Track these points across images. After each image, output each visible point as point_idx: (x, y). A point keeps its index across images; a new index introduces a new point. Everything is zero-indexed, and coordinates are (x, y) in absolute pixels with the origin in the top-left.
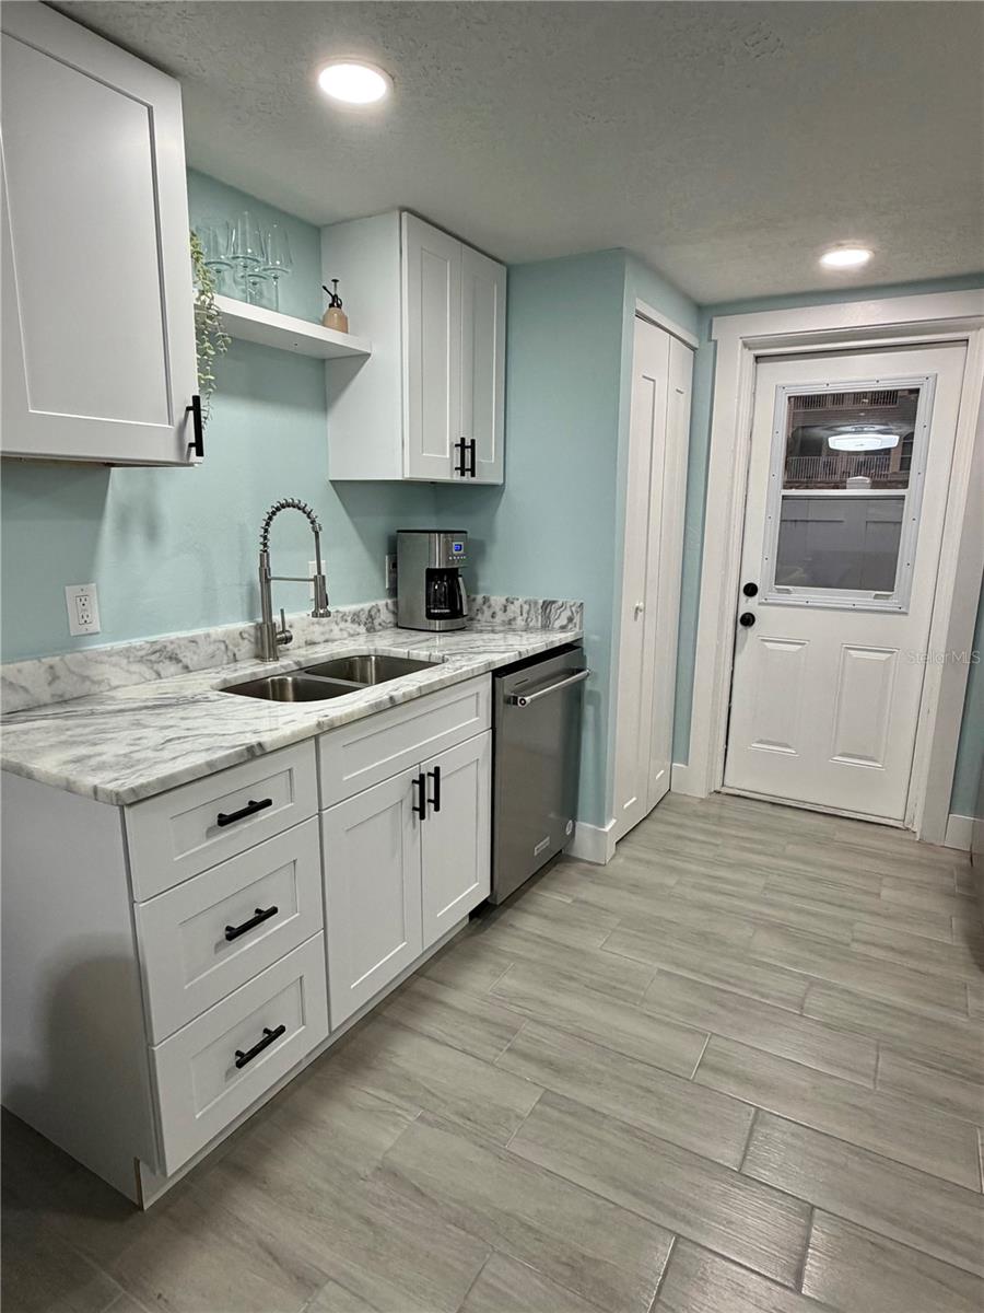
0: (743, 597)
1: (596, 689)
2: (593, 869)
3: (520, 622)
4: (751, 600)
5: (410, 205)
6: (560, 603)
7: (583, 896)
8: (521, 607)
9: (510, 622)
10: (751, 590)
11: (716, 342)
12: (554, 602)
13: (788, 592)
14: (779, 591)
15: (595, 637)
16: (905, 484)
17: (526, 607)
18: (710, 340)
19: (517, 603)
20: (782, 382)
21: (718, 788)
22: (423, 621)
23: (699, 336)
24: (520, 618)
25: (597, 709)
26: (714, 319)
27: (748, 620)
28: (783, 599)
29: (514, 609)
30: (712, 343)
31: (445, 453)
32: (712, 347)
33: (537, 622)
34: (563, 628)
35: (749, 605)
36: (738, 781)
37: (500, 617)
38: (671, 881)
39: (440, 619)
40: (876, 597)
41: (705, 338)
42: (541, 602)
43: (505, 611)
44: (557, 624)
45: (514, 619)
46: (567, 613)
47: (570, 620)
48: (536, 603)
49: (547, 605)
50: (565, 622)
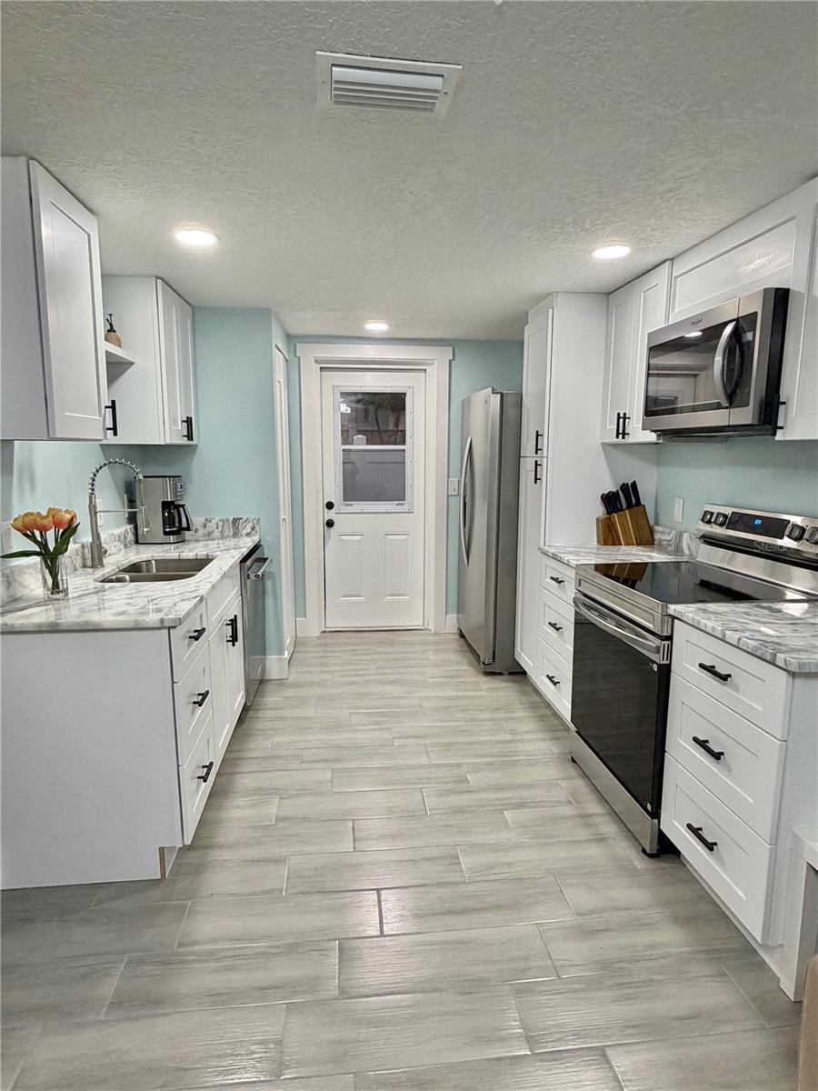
0: (326, 510)
1: (272, 570)
2: (281, 683)
3: (217, 533)
4: (331, 511)
5: (160, 275)
6: (245, 519)
7: (286, 695)
8: (217, 523)
9: (209, 534)
10: (330, 506)
11: (299, 358)
12: (240, 519)
13: (351, 505)
14: (346, 505)
15: (269, 538)
16: (404, 443)
17: (220, 524)
18: (295, 355)
19: (214, 522)
20: (336, 384)
21: (324, 629)
22: (161, 537)
23: (289, 352)
24: (216, 531)
25: (274, 583)
26: (298, 345)
27: (330, 524)
28: (349, 509)
29: (212, 525)
30: (297, 359)
31: (177, 426)
32: (297, 362)
33: (229, 531)
34: (248, 534)
35: (330, 515)
36: (334, 624)
37: (201, 532)
38: (330, 677)
39: (173, 535)
40: (398, 505)
41: (293, 354)
42: (231, 519)
43: (205, 527)
44: (244, 532)
45: (213, 532)
46: (250, 525)
47: (253, 529)
48: (228, 520)
49: (235, 521)
50: (249, 531)
